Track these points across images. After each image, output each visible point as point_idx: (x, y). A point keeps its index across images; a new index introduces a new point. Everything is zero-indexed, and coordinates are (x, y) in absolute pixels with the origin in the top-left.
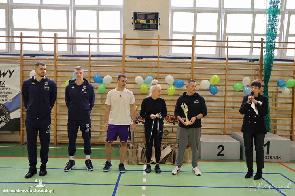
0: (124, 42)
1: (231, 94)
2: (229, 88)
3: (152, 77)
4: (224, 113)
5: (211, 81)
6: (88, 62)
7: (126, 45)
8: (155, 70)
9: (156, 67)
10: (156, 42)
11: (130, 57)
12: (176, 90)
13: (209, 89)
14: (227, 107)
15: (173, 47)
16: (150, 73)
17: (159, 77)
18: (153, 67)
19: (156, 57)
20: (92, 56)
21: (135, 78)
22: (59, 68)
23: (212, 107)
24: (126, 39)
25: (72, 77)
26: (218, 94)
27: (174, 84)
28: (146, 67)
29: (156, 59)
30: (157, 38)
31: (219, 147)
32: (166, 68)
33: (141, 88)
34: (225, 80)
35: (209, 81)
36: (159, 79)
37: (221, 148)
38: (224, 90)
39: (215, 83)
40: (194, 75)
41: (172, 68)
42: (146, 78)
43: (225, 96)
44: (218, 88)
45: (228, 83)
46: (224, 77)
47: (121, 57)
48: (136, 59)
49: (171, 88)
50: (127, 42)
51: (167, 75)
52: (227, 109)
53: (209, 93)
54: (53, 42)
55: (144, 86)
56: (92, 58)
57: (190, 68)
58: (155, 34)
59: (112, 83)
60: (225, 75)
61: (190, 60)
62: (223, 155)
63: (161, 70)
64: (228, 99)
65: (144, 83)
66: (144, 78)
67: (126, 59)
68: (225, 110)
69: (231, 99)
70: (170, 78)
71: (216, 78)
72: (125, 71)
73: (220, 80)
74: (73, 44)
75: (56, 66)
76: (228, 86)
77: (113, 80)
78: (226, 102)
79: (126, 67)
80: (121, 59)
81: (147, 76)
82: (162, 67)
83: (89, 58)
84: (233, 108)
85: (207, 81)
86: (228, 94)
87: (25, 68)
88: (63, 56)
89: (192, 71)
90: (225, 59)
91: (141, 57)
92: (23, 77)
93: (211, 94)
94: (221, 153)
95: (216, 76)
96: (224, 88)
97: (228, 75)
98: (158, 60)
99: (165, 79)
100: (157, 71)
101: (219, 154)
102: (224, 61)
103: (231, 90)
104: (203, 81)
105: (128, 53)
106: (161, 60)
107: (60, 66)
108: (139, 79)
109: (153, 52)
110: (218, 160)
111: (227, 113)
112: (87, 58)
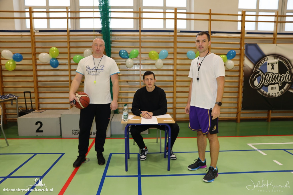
12: (16, 64)
23: (58, 81)
26: (59, 67)
31: (37, 123)
34: (68, 53)
35: (49, 54)
37: (39, 125)
38: (68, 64)
43: (68, 70)
51: (4, 50)
53: (50, 67)
60: (67, 47)
62: (42, 131)
64: (72, 73)
68: (69, 84)
76: (71, 59)
78: (69, 75)
85: (47, 54)
89: (32, 45)
94: (40, 130)
97: (71, 47)
101: (38, 131)
104: (41, 54)
110: (37, 137)
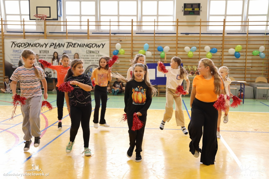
0: (177, 24)
1: (250, 57)
2: (248, 54)
3: (196, 47)
4: (245, 70)
5: (236, 49)
6: (154, 37)
7: (179, 26)
8: (198, 42)
9: (199, 40)
10: (199, 24)
11: (181, 34)
12: (213, 55)
13: (234, 54)
14: (247, 67)
15: (209, 26)
16: (195, 44)
17: (201, 47)
18: (196, 40)
19: (199, 34)
20: (156, 34)
21: (184, 48)
22: (134, 42)
23: (236, 66)
24: (179, 22)
25: (143, 48)
26: (241, 57)
27: (211, 51)
28: (192, 40)
29: (199, 35)
30: (200, 21)
32: (205, 41)
33: (189, 54)
34: (246, 48)
35: (235, 49)
36: (201, 48)
38: (245, 55)
39: (239, 51)
40: (224, 45)
41: (209, 41)
42: (192, 48)
43: (245, 59)
44: (241, 54)
45: (248, 50)
46: (245, 46)
47: (175, 34)
48: (185, 35)
49: (209, 55)
50: (179, 24)
51: (206, 46)
52: (247, 68)
53: (234, 57)
54: (131, 25)
55: (191, 53)
56: (156, 35)
57: (222, 40)
58: (198, 18)
59: (169, 51)
60: (246, 44)
61: (222, 35)
63: (202, 42)
64: (248, 61)
65: (190, 51)
66: (190, 48)
67: (179, 35)
68: (245, 68)
69: (250, 61)
70: (207, 48)
71: (239, 47)
72: (178, 43)
73: (242, 48)
74: (140, 26)
75: (132, 40)
76: (248, 52)
77: (170, 49)
78: (246, 63)
79: (178, 40)
80: (175, 35)
81: (192, 47)
82: (202, 40)
83: (154, 35)
84: (252, 67)
85: (233, 49)
86: (248, 57)
87: (112, 42)
88: (136, 33)
89: (223, 42)
90: (246, 34)
91: (188, 34)
92: (111, 47)
93: (236, 58)
95: (240, 46)
96: (245, 54)
97: (248, 44)
98: (200, 35)
99: (204, 48)
100: (199, 43)
102: (246, 35)
103: (250, 55)
104: (230, 49)
105: (179, 32)
106: (202, 35)
107: (135, 40)
108: (187, 48)
109: (196, 30)
111: (247, 70)
112: (153, 35)
